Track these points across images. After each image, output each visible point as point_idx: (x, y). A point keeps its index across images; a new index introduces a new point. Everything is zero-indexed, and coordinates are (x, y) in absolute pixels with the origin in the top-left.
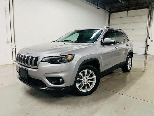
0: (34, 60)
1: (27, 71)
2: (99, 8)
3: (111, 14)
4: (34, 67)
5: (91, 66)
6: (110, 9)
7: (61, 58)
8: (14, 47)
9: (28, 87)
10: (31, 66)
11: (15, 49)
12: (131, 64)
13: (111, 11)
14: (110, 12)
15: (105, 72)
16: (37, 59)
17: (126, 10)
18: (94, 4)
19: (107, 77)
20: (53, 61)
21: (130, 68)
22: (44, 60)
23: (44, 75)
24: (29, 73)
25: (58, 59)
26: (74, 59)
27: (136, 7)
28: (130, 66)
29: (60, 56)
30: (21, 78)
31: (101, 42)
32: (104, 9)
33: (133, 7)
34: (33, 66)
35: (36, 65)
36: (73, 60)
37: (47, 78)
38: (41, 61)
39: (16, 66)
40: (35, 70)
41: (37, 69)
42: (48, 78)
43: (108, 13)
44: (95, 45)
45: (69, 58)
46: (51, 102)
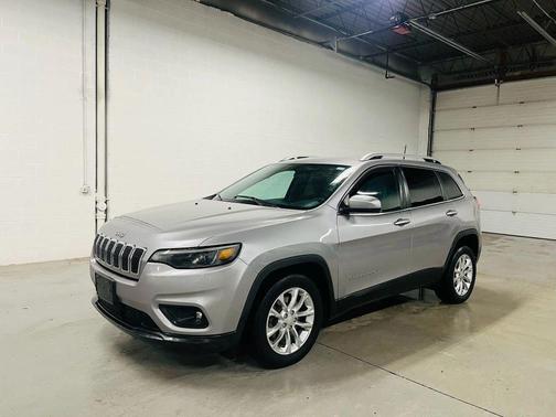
0: (131, 256)
1: (114, 284)
2: (392, 74)
3: (439, 94)
4: (132, 275)
5: (301, 276)
6: (435, 78)
7: (202, 253)
8: (102, 206)
9: (117, 332)
10: (123, 272)
11: (106, 210)
12: (470, 276)
13: (440, 84)
14: (436, 88)
15: (353, 299)
16: (139, 252)
17: (492, 82)
18: (374, 63)
19: (375, 315)
20: (180, 260)
21: (465, 292)
22: (156, 257)
23: (153, 300)
24: (119, 293)
25: (195, 255)
26: (241, 256)
27: (528, 71)
28: (468, 285)
29: (199, 248)
30: (101, 304)
31: (342, 204)
32: (415, 77)
33: (519, 69)
34: (128, 273)
35: (135, 269)
36: (237, 261)
37: (163, 307)
38: (149, 261)
39: (91, 268)
40: (132, 283)
41: (137, 280)
42: (165, 308)
43: (427, 92)
44: (318, 215)
45: (227, 253)
46: (170, 377)
